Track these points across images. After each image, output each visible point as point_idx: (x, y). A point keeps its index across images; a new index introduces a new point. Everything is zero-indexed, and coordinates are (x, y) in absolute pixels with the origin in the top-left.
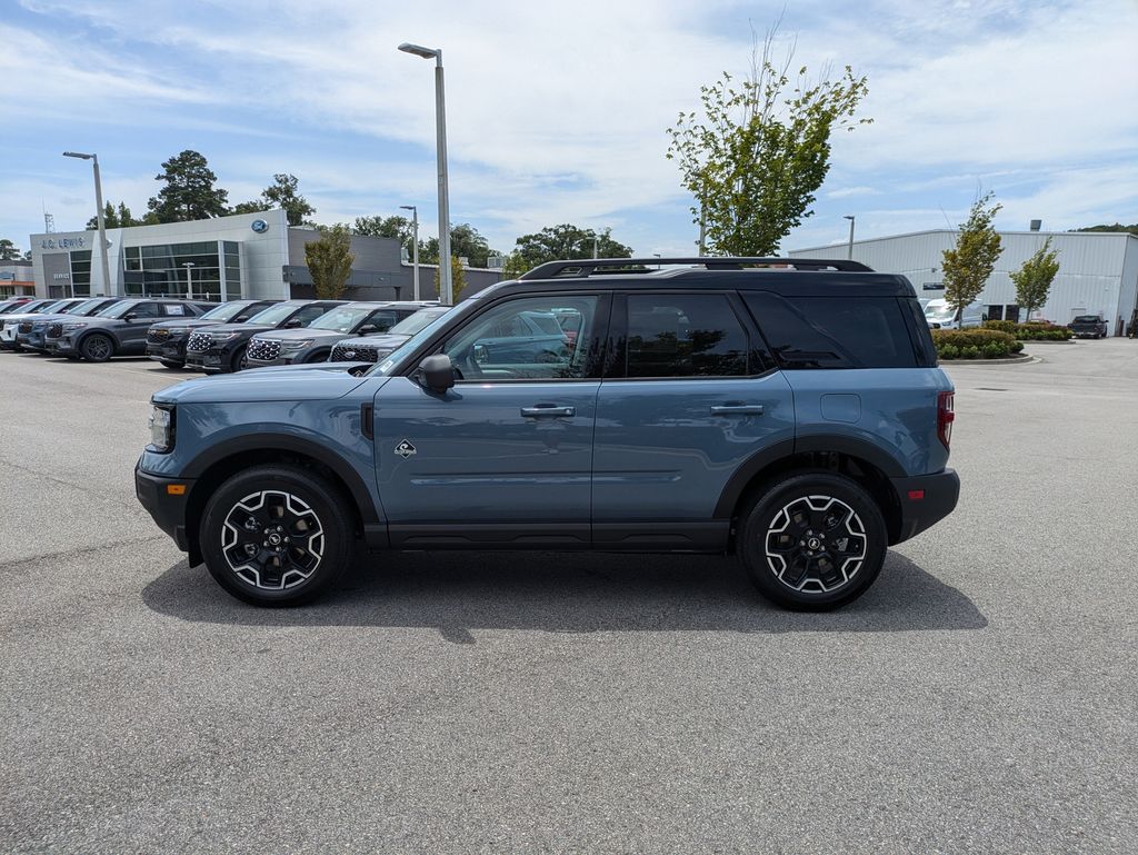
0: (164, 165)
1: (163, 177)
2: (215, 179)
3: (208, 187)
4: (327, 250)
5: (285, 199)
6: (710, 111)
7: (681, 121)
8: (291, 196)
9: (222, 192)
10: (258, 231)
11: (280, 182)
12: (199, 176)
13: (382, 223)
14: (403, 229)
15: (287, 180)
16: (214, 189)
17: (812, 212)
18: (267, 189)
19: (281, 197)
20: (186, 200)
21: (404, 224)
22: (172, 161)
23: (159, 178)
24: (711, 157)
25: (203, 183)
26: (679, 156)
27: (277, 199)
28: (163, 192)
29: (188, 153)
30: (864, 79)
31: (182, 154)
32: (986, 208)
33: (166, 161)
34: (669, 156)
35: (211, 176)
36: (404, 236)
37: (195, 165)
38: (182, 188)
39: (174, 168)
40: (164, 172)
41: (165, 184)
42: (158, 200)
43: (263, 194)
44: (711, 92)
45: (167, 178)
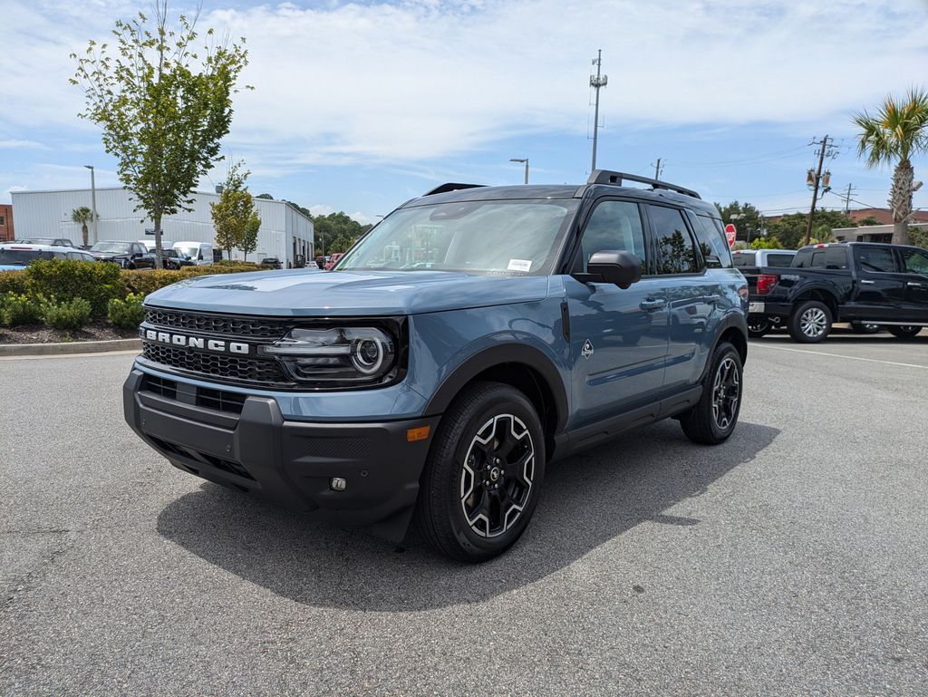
6: (123, 47)
7: (90, 49)
17: (223, 157)
24: (123, 91)
26: (86, 84)
30: (246, 52)
32: (240, 172)
34: (75, 82)
44: (125, 28)
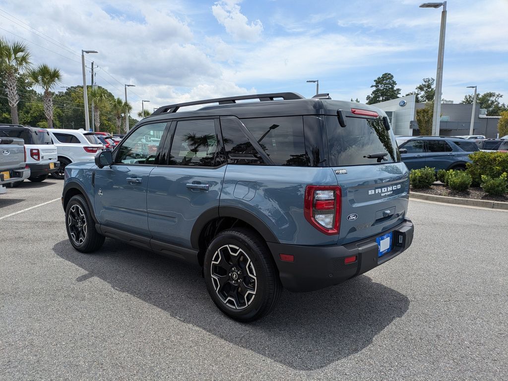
0: (375, 81)
1: (374, 86)
2: (396, 84)
3: (392, 88)
4: (427, 112)
5: (427, 90)
8: (430, 88)
9: (398, 90)
10: (402, 106)
11: (425, 82)
12: (389, 84)
13: (480, 96)
14: (493, 99)
15: (429, 81)
16: (395, 89)
18: (418, 86)
19: (425, 89)
20: (382, 95)
21: (494, 96)
22: (379, 78)
23: (372, 86)
25: (390, 87)
27: (423, 90)
28: (373, 93)
29: (386, 74)
31: (383, 75)
33: (376, 79)
35: (394, 83)
36: (493, 102)
37: (388, 79)
38: (381, 90)
39: (379, 82)
40: (374, 84)
41: (374, 89)
42: (371, 96)
43: (417, 89)
45: (376, 86)
